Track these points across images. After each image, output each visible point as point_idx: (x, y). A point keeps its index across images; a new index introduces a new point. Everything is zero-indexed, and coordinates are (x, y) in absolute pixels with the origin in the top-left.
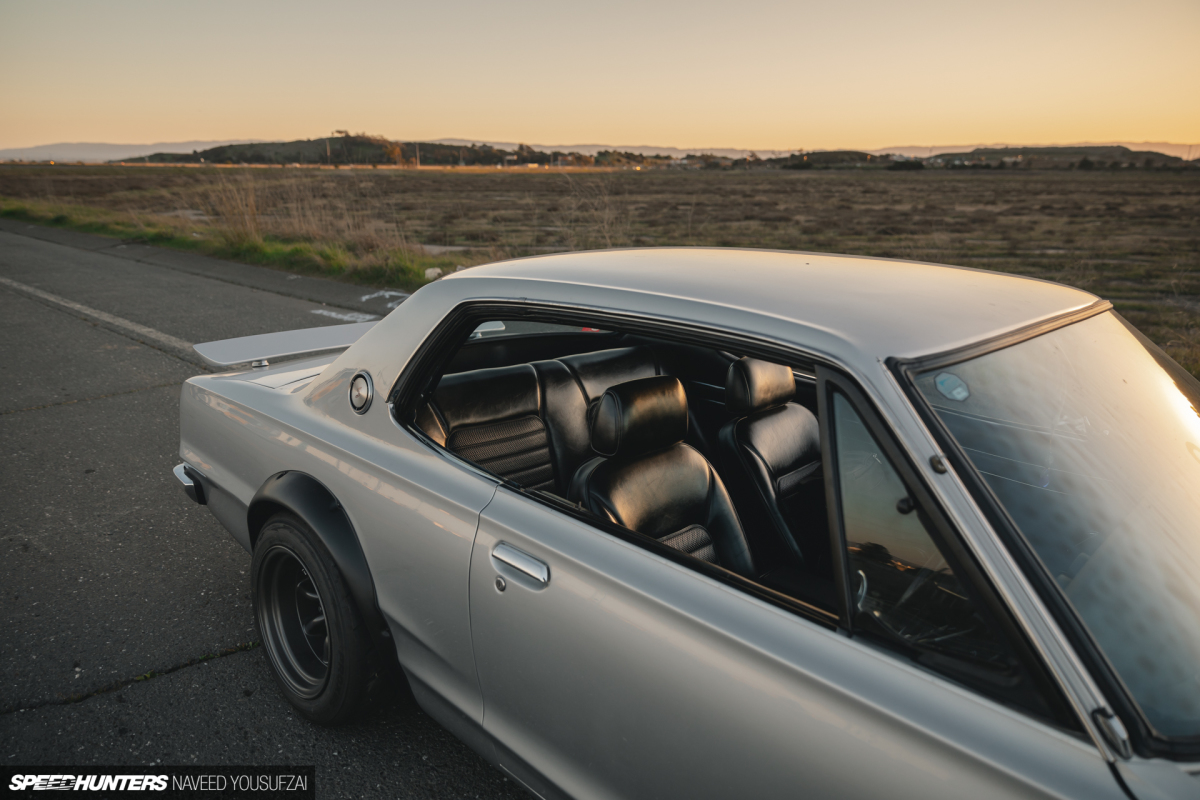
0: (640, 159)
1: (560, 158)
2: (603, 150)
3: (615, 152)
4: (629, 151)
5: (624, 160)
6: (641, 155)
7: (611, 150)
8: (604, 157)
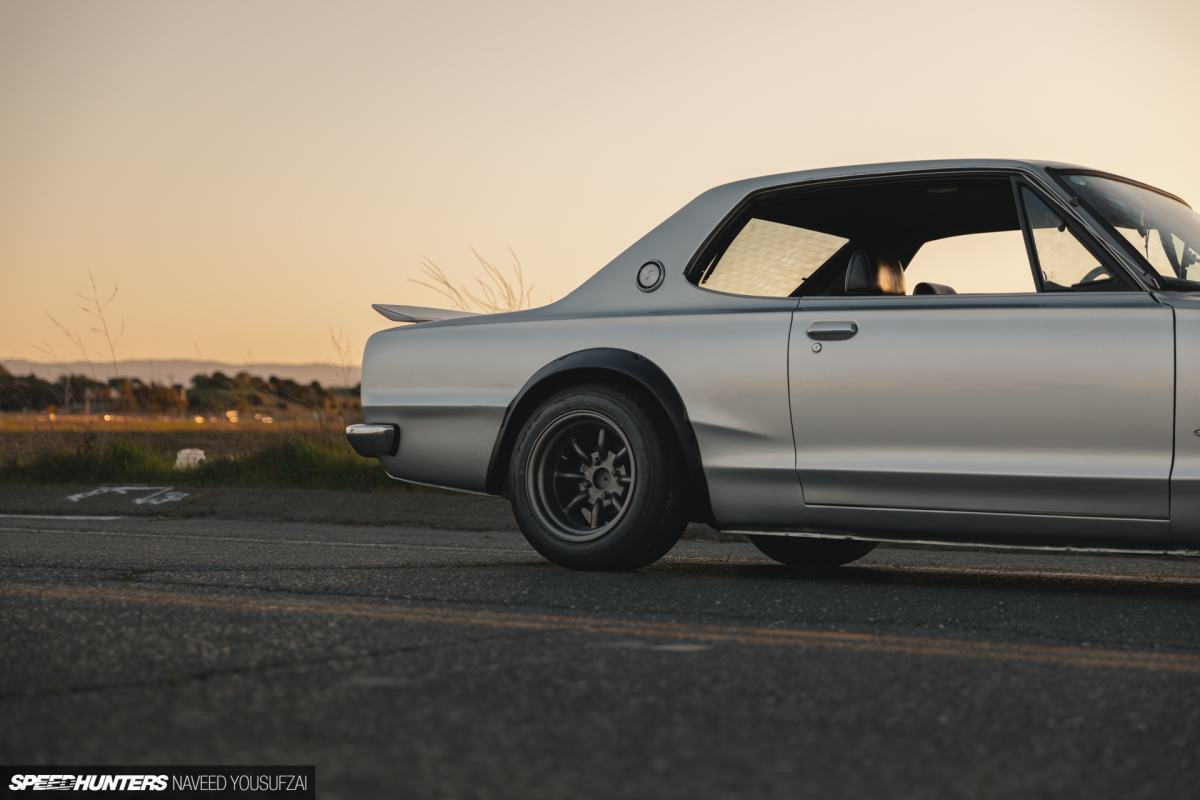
0: (313, 395)
1: (89, 393)
2: (210, 372)
3: (242, 376)
4: (282, 375)
5: (269, 399)
6: (315, 385)
7: (231, 374)
8: (212, 389)
